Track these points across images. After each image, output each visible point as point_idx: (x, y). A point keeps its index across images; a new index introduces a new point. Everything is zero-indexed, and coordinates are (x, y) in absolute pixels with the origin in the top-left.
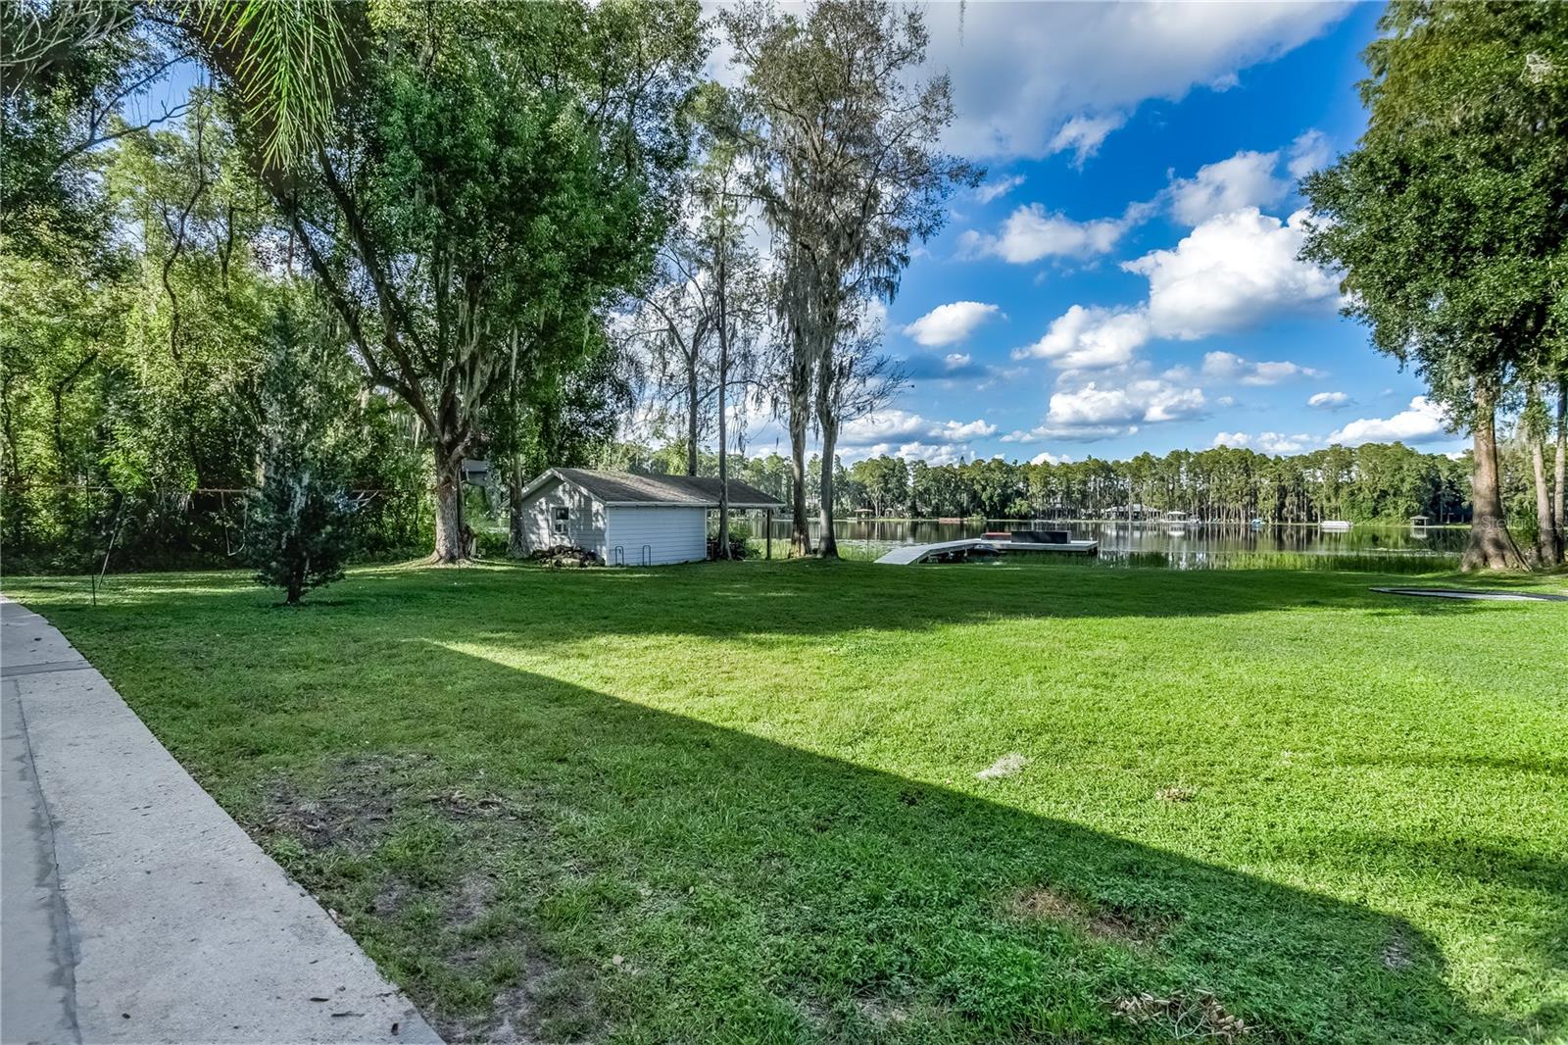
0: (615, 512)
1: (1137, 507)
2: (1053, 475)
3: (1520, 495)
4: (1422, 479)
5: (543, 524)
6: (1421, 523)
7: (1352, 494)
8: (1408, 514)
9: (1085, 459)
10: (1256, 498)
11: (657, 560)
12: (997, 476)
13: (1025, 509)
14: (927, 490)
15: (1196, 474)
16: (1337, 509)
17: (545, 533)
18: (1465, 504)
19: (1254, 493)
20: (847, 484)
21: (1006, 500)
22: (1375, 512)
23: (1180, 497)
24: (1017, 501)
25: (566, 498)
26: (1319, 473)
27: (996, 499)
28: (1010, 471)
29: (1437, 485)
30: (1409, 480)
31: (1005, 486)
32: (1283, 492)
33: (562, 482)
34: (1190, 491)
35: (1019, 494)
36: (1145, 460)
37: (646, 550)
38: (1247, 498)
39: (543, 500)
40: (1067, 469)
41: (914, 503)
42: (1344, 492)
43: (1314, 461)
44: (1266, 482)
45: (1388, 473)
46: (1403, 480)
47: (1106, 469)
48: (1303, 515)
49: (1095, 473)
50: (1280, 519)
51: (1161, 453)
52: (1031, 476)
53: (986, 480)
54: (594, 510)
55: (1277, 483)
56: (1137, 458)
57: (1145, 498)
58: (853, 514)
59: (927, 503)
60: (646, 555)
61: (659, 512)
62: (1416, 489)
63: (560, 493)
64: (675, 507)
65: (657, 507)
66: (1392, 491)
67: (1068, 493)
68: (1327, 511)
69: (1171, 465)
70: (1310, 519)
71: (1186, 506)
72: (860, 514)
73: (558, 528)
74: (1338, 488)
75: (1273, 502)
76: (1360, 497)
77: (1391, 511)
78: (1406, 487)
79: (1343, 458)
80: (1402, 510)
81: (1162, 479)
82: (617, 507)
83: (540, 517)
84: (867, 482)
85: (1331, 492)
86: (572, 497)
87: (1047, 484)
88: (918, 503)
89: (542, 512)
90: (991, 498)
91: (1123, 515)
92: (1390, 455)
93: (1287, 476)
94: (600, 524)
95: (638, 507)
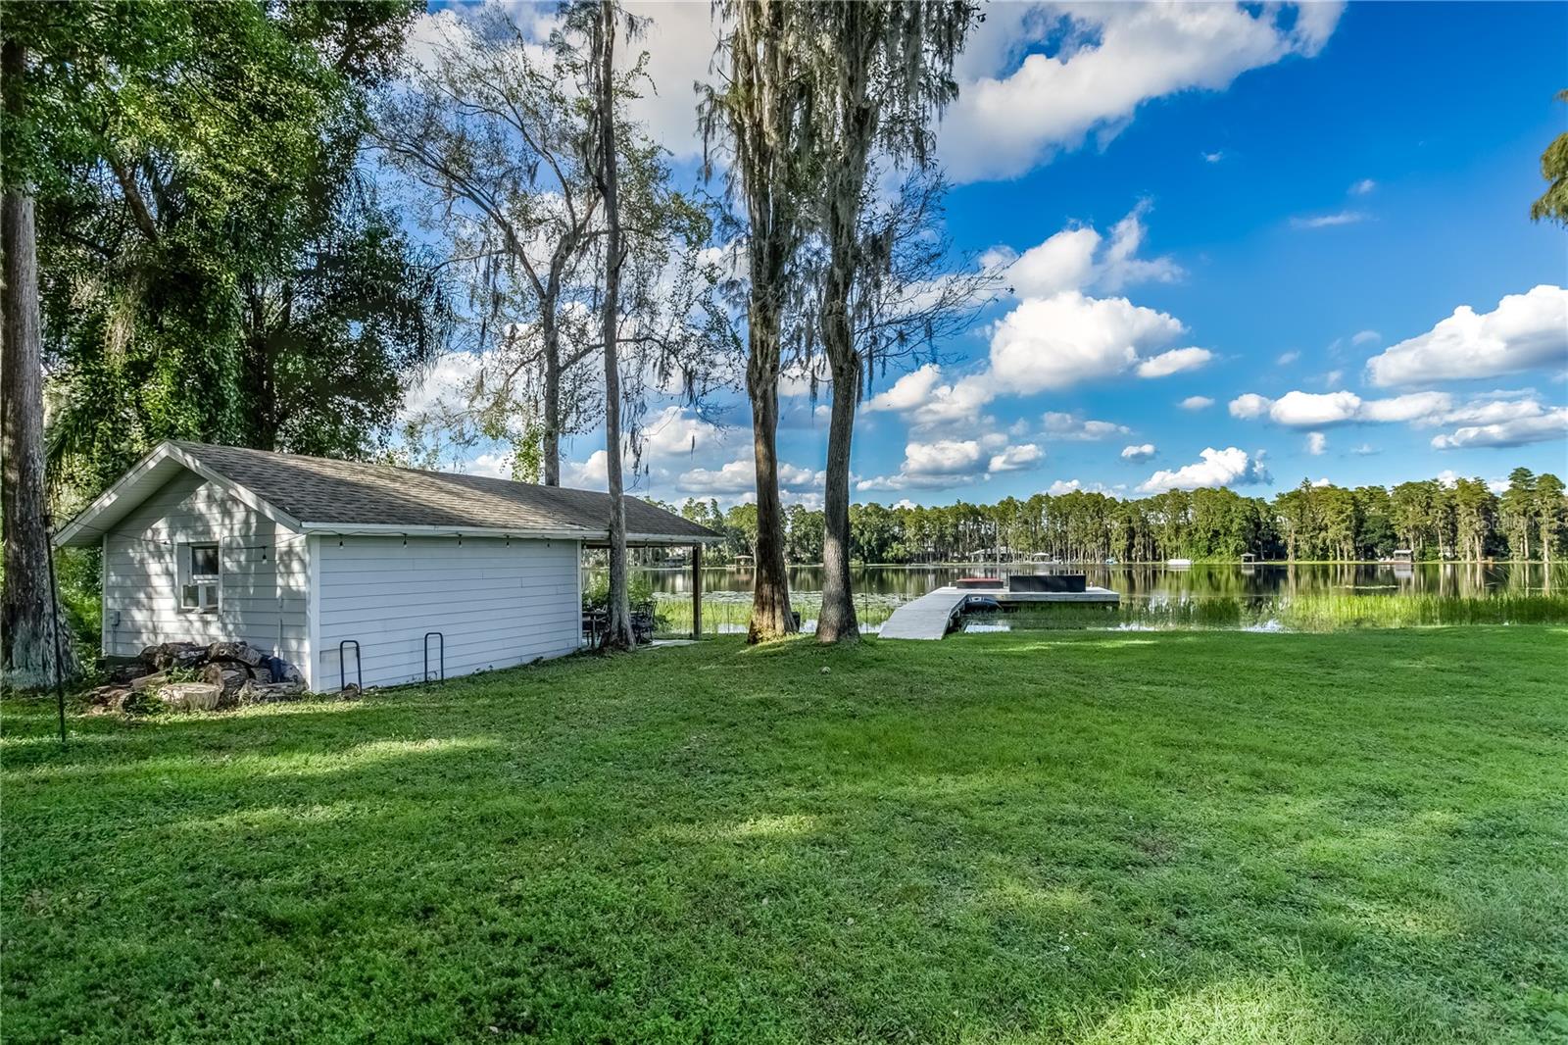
0: (335, 551)
1: (1003, 549)
2: (927, 518)
3: (1323, 534)
4: (1247, 519)
5: (161, 583)
6: (1249, 559)
7: (1190, 534)
8: (1238, 552)
9: (954, 503)
10: (1109, 539)
11: (457, 666)
12: (874, 519)
13: (901, 553)
14: (806, 535)
15: (1055, 517)
16: (1177, 548)
17: (165, 604)
18: (1281, 542)
19: (1107, 535)
20: (725, 529)
21: (883, 544)
22: (1210, 551)
23: (1043, 539)
24: (894, 545)
25: (214, 515)
26: (1161, 515)
27: (874, 544)
28: (886, 515)
29: (1258, 525)
30: (1237, 520)
31: (881, 530)
32: (1131, 534)
33: (201, 480)
34: (1051, 533)
35: (895, 538)
36: (1009, 505)
37: (434, 642)
38: (1101, 539)
39: (161, 525)
40: (941, 514)
41: (793, 549)
42: (1184, 533)
43: (1156, 503)
44: (1116, 524)
45: (1219, 514)
46: (1232, 521)
47: (973, 513)
48: (1149, 555)
49: (965, 515)
50: (1130, 558)
51: (1024, 497)
52: (907, 520)
53: (864, 525)
54: (281, 545)
55: (1126, 525)
56: (1002, 503)
57: (1012, 541)
58: (732, 562)
59: (805, 550)
60: (434, 654)
61: (466, 552)
62: (1242, 529)
63: (201, 506)
64: (508, 540)
65: (460, 539)
66: (1222, 531)
67: (942, 537)
68: (1169, 551)
69: (1033, 508)
70: (1154, 559)
71: (1049, 548)
72: (739, 561)
73: (191, 594)
74: (1178, 529)
75: (1123, 543)
76: (1197, 537)
77: (1223, 549)
78: (1235, 527)
79: (1179, 500)
80: (1232, 548)
81: (1026, 522)
82: (341, 538)
83: (154, 567)
84: (745, 528)
85: (1172, 532)
86: (227, 513)
87: (922, 527)
88: (797, 549)
89: (159, 555)
90: (869, 543)
91: (991, 557)
92: (1217, 498)
93: (1135, 518)
94: (298, 582)
95: (405, 539)
